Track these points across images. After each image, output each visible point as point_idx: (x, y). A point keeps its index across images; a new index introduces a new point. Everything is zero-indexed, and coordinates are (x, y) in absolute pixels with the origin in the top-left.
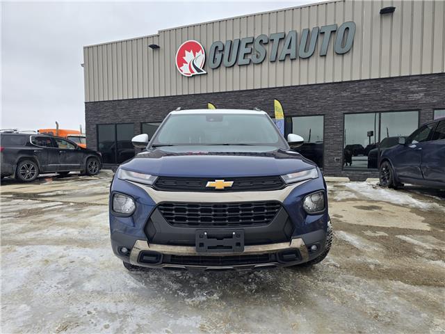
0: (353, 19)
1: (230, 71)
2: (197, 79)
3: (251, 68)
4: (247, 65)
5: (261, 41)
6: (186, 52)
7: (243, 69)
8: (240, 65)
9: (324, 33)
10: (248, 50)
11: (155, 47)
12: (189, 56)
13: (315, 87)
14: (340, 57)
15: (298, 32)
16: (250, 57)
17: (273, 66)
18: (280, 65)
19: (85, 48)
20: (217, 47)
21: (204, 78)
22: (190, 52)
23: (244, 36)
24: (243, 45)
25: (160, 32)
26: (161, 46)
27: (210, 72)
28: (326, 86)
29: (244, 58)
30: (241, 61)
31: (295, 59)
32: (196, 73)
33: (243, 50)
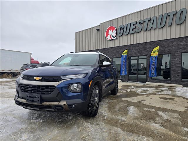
0: (185, 7)
1: (126, 37)
2: (113, 41)
3: (135, 35)
4: (134, 33)
5: (140, 23)
6: (109, 30)
7: (132, 36)
8: (131, 34)
9: (170, 15)
10: (134, 27)
11: (98, 30)
12: (110, 32)
13: (166, 41)
14: (179, 26)
15: (157, 16)
16: (135, 30)
17: (145, 33)
18: (149, 32)
19: (76, 33)
20: (121, 27)
21: (116, 41)
22: (111, 30)
23: (132, 21)
24: (132, 25)
25: (100, 24)
26: (101, 29)
27: (118, 38)
28: (171, 40)
29: (132, 31)
30: (131, 32)
31: (156, 29)
32: (113, 38)
33: (132, 27)
